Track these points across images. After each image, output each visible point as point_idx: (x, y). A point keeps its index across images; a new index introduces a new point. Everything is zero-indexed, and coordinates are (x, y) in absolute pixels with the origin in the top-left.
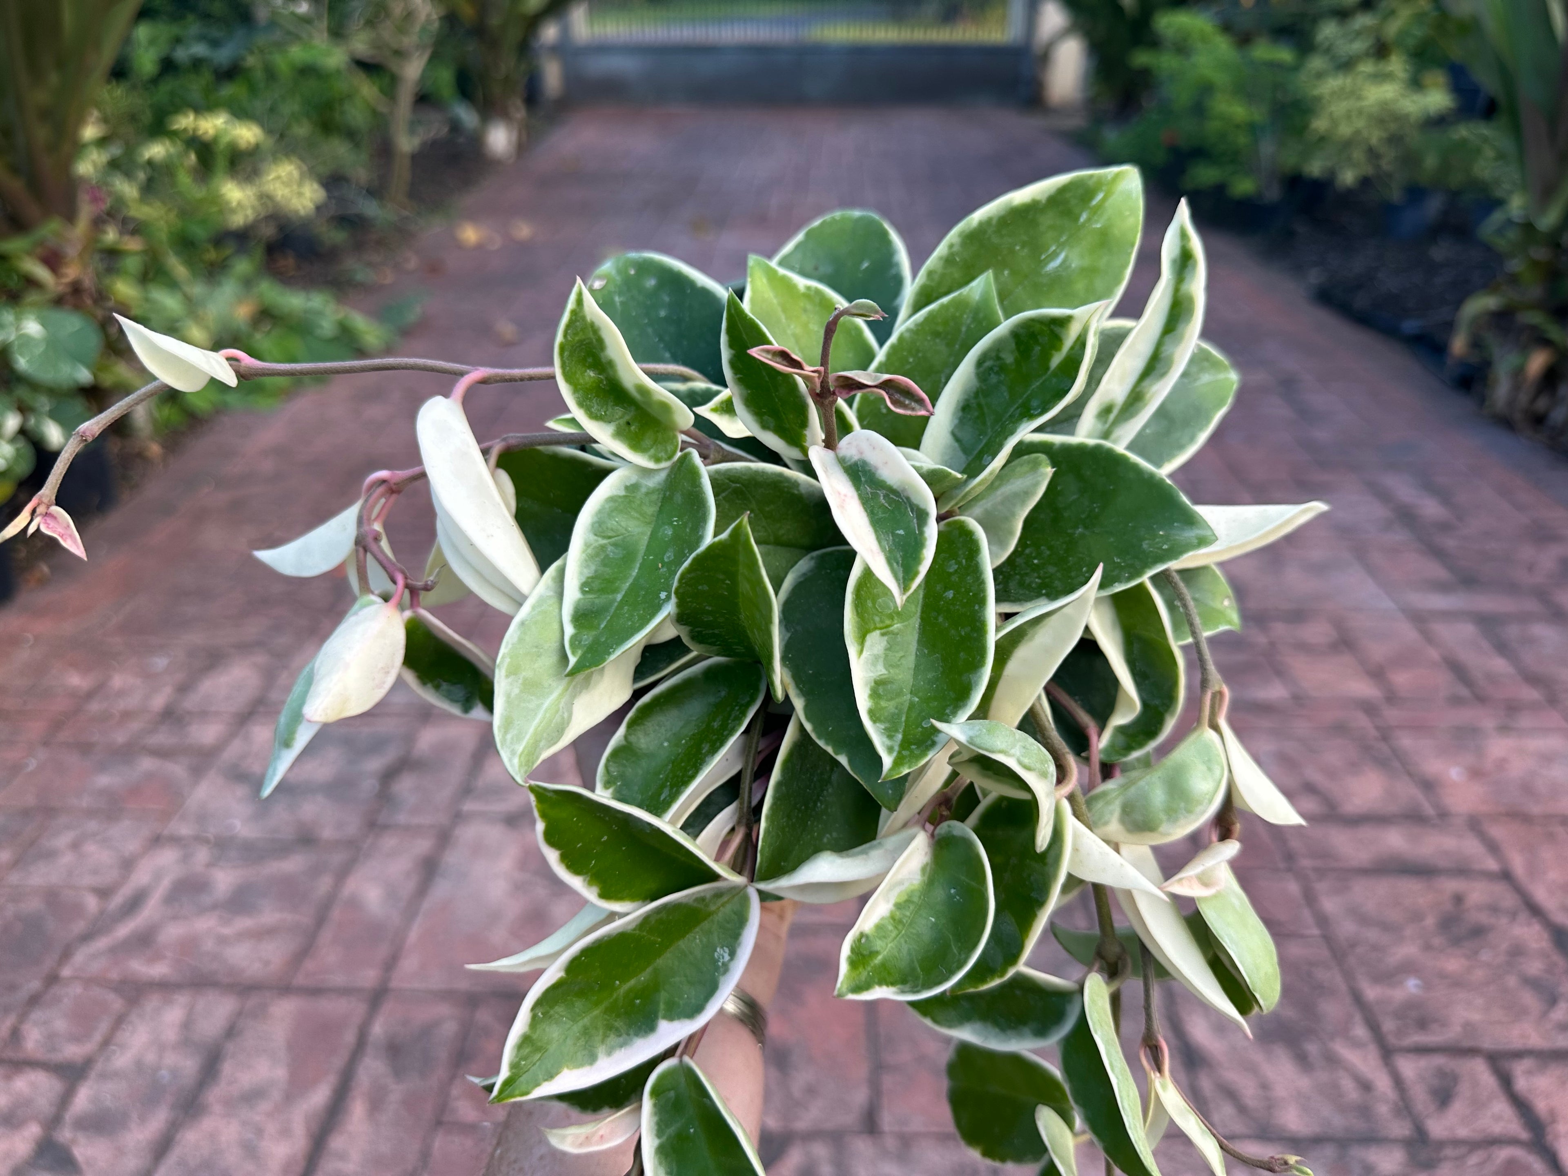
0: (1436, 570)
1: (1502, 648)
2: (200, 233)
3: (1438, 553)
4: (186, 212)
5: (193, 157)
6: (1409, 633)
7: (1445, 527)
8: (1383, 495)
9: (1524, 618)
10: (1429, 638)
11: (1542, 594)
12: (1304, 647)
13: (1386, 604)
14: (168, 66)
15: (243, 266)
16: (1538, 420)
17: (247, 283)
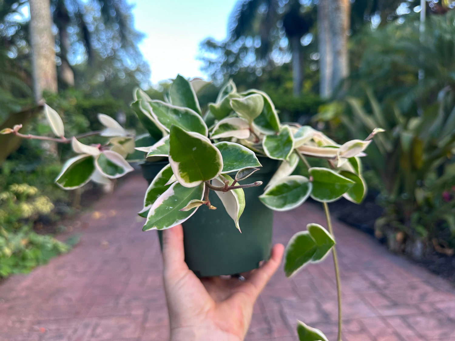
0: (385, 302)
1: (410, 326)
2: (13, 219)
3: (385, 296)
4: (11, 213)
5: (15, 198)
6: (381, 324)
7: (385, 288)
8: (366, 279)
9: (414, 315)
10: (388, 325)
11: (417, 307)
12: (351, 332)
13: (373, 315)
14: (12, 172)
15: (26, 228)
16: (403, 252)
17: (26, 233)
